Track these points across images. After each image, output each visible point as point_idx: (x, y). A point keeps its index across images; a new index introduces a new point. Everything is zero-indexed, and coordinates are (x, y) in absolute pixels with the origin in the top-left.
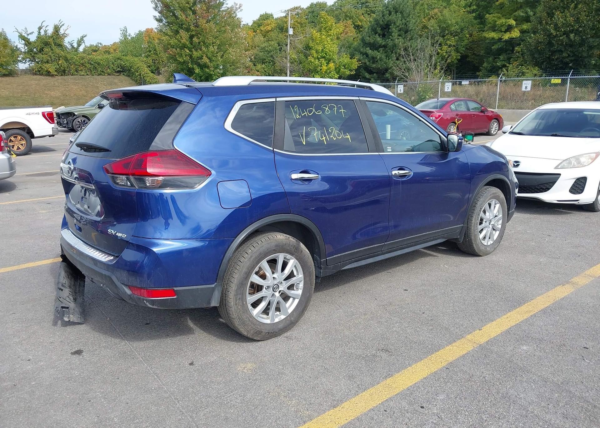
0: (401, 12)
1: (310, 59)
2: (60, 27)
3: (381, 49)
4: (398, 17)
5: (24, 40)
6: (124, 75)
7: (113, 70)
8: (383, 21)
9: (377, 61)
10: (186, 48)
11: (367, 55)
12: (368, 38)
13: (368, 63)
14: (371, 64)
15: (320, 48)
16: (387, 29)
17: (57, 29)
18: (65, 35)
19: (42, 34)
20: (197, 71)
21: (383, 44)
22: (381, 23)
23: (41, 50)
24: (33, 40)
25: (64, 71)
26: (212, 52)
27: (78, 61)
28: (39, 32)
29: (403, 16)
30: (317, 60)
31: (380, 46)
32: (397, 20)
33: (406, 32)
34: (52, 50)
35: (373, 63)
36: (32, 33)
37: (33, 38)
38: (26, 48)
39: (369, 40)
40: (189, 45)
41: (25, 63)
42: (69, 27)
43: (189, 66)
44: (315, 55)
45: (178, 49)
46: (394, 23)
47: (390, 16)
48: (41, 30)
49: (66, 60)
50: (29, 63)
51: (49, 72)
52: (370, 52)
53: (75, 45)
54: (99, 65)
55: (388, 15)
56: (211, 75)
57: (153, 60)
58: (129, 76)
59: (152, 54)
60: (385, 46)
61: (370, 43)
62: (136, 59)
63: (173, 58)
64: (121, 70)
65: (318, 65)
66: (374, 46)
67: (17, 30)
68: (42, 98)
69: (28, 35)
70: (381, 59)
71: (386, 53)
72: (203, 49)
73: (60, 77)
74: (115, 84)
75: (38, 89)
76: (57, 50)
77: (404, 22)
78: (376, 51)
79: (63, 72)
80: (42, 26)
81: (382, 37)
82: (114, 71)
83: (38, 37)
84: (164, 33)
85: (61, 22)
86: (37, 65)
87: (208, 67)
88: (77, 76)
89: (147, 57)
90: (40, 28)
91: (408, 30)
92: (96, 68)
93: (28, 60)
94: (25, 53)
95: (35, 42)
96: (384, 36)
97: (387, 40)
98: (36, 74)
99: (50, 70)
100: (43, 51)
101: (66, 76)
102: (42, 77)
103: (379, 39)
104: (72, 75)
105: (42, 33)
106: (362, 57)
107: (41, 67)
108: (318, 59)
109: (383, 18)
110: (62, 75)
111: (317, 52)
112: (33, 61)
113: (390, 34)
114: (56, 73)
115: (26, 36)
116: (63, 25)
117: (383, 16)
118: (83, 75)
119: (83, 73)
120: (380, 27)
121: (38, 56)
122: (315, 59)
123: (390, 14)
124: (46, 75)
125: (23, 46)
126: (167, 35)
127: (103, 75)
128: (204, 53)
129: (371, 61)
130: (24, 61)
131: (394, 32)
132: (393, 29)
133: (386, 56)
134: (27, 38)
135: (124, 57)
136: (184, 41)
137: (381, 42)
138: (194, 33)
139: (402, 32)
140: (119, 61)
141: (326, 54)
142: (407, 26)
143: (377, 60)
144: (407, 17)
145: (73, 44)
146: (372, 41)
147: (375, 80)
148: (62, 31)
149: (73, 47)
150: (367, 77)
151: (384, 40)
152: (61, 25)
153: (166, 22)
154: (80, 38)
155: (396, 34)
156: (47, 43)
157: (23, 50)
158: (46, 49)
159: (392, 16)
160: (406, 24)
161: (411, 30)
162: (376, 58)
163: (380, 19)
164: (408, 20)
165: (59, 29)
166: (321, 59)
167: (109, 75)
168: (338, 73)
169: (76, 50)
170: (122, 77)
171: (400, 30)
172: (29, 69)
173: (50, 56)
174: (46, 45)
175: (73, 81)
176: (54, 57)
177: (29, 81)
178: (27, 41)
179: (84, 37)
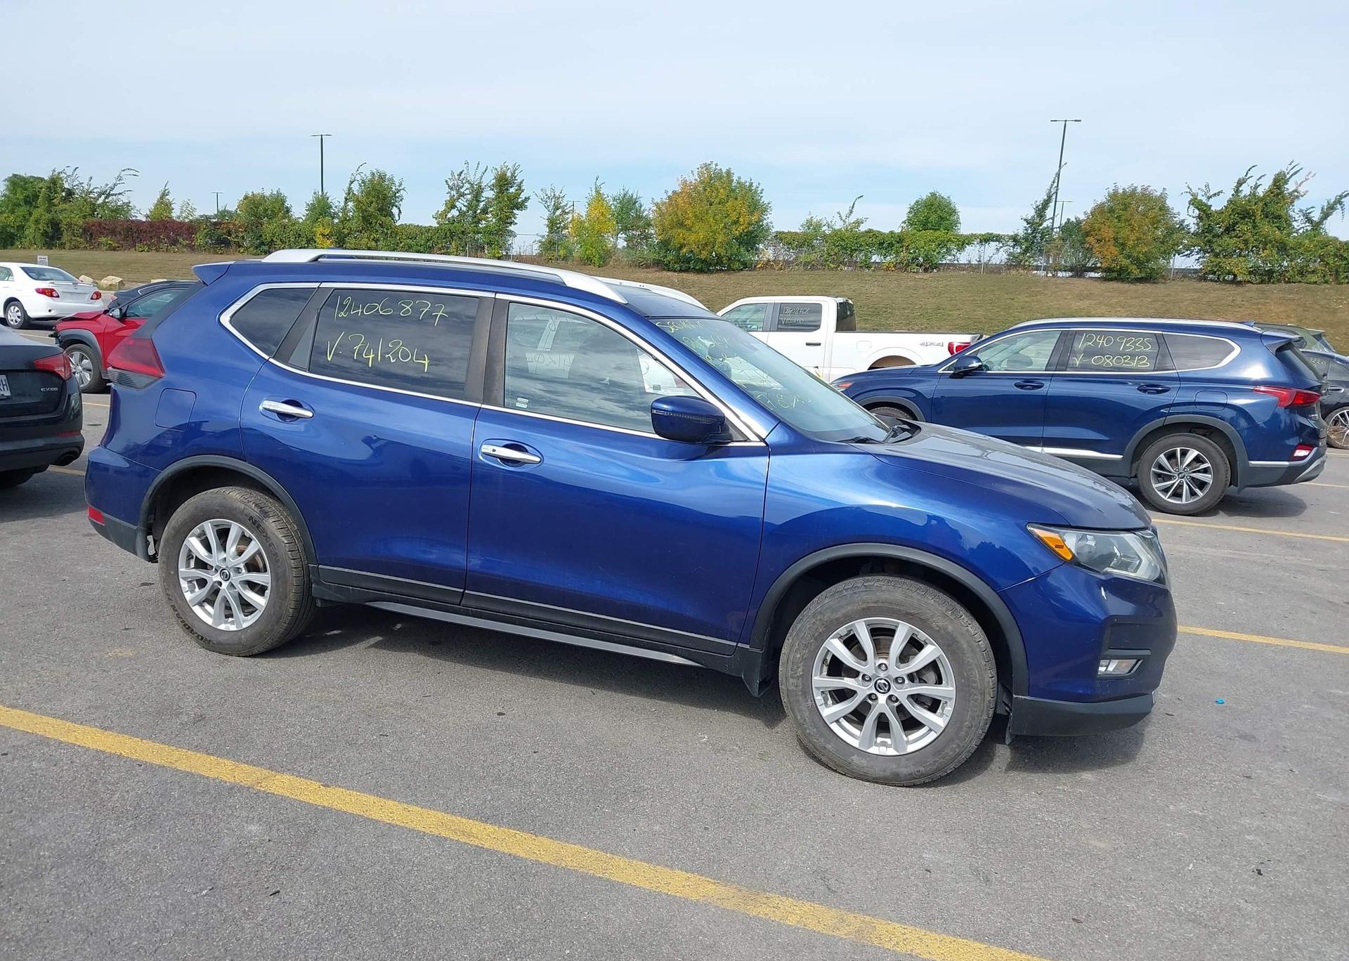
2: (1288, 176)
5: (1199, 210)
17: (1280, 181)
18: (1296, 194)
19: (1242, 195)
23: (1230, 229)
24: (1219, 209)
25: (1270, 273)
34: (1255, 227)
36: (1218, 194)
37: (1217, 204)
38: (1199, 224)
41: (1189, 256)
42: (1311, 175)
48: (1244, 185)
49: (1283, 248)
50: (1197, 257)
53: (1316, 216)
67: (1188, 190)
69: (1209, 198)
73: (1254, 287)
75: (1192, 309)
76: (1266, 228)
79: (1268, 276)
80: (1248, 177)
83: (1231, 201)
85: (1293, 165)
86: (1213, 260)
88: (1300, 284)
90: (1240, 183)
93: (1197, 249)
94: (1196, 234)
95: (1221, 212)
98: (1205, 279)
99: (1236, 270)
100: (1234, 230)
101: (1273, 283)
102: (1216, 285)
104: (1289, 282)
105: (1245, 191)
107: (1218, 265)
110: (1262, 282)
112: (1207, 252)
114: (1248, 278)
115: (1204, 200)
116: (1298, 172)
118: (1315, 283)
119: (1314, 279)
121: (1220, 241)
124: (1226, 282)
125: (1195, 221)
130: (1189, 252)
134: (1206, 205)
145: (1312, 215)
148: (1290, 187)
149: (1309, 220)
152: (1292, 172)
154: (1333, 200)
156: (1249, 214)
157: (1193, 228)
158: (1243, 227)
165: (1286, 182)
169: (1316, 226)
172: (1195, 267)
173: (1246, 242)
174: (1242, 218)
175: (1281, 295)
176: (1256, 243)
177: (1182, 293)
178: (1204, 211)
179: (1345, 196)
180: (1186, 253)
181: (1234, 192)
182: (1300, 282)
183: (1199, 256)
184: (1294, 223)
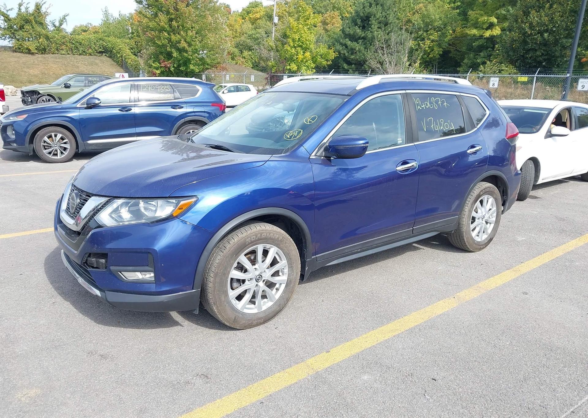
0: (381, 5)
1: (287, 47)
3: (360, 41)
4: (379, 10)
5: (3, 16)
6: (106, 56)
7: (95, 50)
8: (363, 13)
9: (356, 53)
10: (165, 31)
11: (347, 47)
12: (348, 29)
13: (347, 54)
14: (350, 55)
15: (297, 37)
16: (367, 21)
17: (38, 7)
18: (46, 13)
19: (22, 11)
20: (175, 54)
21: (363, 35)
22: (362, 15)
23: (22, 28)
24: (13, 17)
25: (45, 49)
26: (191, 37)
27: (58, 40)
28: (20, 9)
29: (383, 9)
30: (294, 49)
31: (360, 38)
32: (377, 12)
33: (386, 24)
34: (33, 27)
35: (352, 54)
36: (11, 9)
37: (13, 15)
38: (6, 24)
39: (349, 31)
40: (168, 29)
41: (4, 39)
43: (168, 50)
44: (292, 44)
45: (157, 32)
46: (375, 15)
47: (370, 8)
48: (22, 6)
49: (47, 38)
50: (9, 40)
51: (29, 50)
52: (349, 43)
53: (57, 24)
54: (80, 45)
55: (368, 7)
56: (189, 59)
57: (135, 42)
58: (110, 57)
59: (135, 36)
60: (364, 38)
61: (350, 34)
62: (118, 40)
63: (152, 41)
64: (103, 50)
65: (294, 54)
66: (354, 38)
68: (20, 76)
69: (7, 11)
70: (360, 51)
71: (365, 45)
72: (182, 33)
73: (40, 55)
74: (96, 64)
75: (17, 66)
76: (39, 29)
77: (384, 15)
78: (355, 43)
79: (43, 50)
80: (23, 2)
81: (362, 29)
82: (96, 52)
83: (19, 14)
84: (143, 15)
86: (17, 42)
87: (186, 52)
88: (58, 55)
89: (130, 39)
90: (20, 5)
91: (387, 23)
92: (77, 47)
93: (8, 36)
94: (4, 29)
95: (15, 19)
96: (364, 28)
97: (367, 32)
98: (16, 52)
99: (30, 48)
100: (24, 28)
101: (47, 54)
102: (22, 55)
103: (358, 31)
104: (53, 54)
105: (23, 9)
106: (341, 48)
107: (21, 45)
108: (295, 47)
109: (363, 10)
110: (42, 53)
111: (294, 40)
112: (13, 38)
113: (370, 26)
114: (36, 51)
115: (5, 12)
116: (45, 3)
117: (364, 8)
118: (64, 54)
119: (63, 52)
120: (360, 19)
121: (18, 33)
122: (291, 47)
123: (371, 6)
124: (26, 53)
125: (2, 22)
126: (146, 17)
127: (84, 55)
128: (182, 37)
129: (350, 52)
130: (4, 38)
131: (374, 24)
132: (373, 21)
133: (365, 48)
134: (7, 15)
135: (107, 38)
136: (162, 24)
137: (360, 33)
138: (173, 17)
139: (382, 24)
140: (101, 42)
141: (302, 43)
142: (387, 19)
143: (355, 51)
144: (388, 10)
145: (55, 23)
146: (352, 33)
147: (353, 70)
148: (43, 10)
149: (55, 26)
150: (345, 68)
151: (363, 32)
152: (42, 3)
153: (146, 5)
154: (62, 17)
155: (376, 27)
156: (28, 21)
157: (2, 26)
158: (27, 27)
159: (372, 8)
160: (386, 17)
161: (391, 23)
162: (355, 49)
163: (360, 10)
164: (388, 13)
165: (41, 7)
166: (297, 48)
167: (91, 55)
168: (314, 62)
169: (58, 29)
170: (104, 58)
171: (380, 23)
172: (9, 46)
173: (30, 34)
174: (26, 23)
175: (53, 60)
176: (35, 35)
177: (8, 58)
178: (7, 18)
179: (66, 16)
180: (3, 38)
181: (18, 10)
182: (58, 54)
183: (10, 40)
184: (48, 27)
